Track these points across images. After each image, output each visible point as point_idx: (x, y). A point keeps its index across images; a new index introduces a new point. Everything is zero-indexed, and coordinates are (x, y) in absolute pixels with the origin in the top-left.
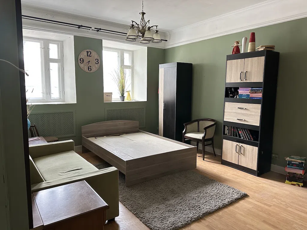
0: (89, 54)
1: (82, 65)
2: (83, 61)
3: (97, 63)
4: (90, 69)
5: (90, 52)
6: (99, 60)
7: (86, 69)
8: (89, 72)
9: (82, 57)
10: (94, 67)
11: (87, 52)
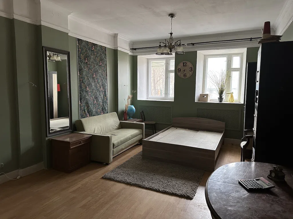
0: (185, 64)
1: (179, 74)
2: (180, 70)
3: (191, 70)
4: (185, 76)
5: (185, 63)
6: (193, 68)
7: (182, 76)
8: (184, 78)
9: (179, 67)
10: (188, 74)
11: (183, 63)
